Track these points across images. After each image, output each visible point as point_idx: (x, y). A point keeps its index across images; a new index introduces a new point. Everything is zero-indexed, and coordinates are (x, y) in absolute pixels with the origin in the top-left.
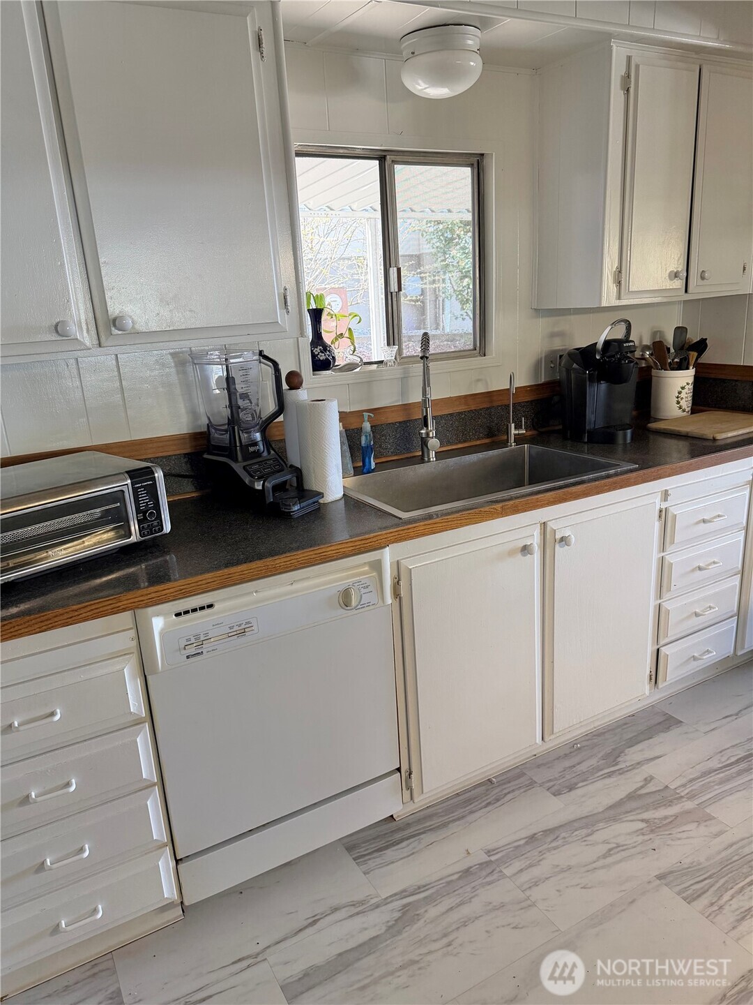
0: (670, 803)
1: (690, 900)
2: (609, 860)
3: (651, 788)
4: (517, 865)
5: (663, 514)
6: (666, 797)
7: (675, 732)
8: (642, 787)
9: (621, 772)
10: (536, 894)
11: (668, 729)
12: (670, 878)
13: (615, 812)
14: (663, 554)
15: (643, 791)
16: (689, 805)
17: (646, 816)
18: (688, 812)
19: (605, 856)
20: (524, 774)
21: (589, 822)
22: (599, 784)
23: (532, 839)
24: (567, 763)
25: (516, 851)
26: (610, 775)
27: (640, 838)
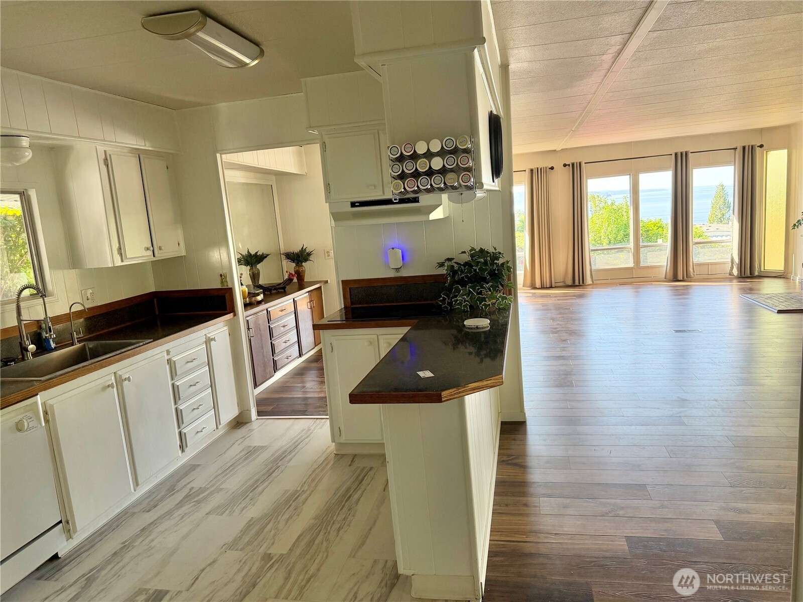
0: (204, 492)
1: (222, 514)
2: (184, 519)
3: (193, 491)
4: (140, 540)
5: (169, 361)
6: (201, 490)
7: (198, 469)
8: (189, 492)
9: (178, 491)
10: (153, 544)
11: (194, 469)
12: (211, 513)
13: (180, 505)
14: (173, 382)
15: (191, 493)
16: (212, 489)
17: (195, 500)
18: (213, 491)
19: (181, 519)
20: (128, 512)
21: (170, 513)
22: (169, 500)
23: (143, 529)
24: (149, 500)
25: (138, 536)
26: (173, 494)
27: (195, 507)
